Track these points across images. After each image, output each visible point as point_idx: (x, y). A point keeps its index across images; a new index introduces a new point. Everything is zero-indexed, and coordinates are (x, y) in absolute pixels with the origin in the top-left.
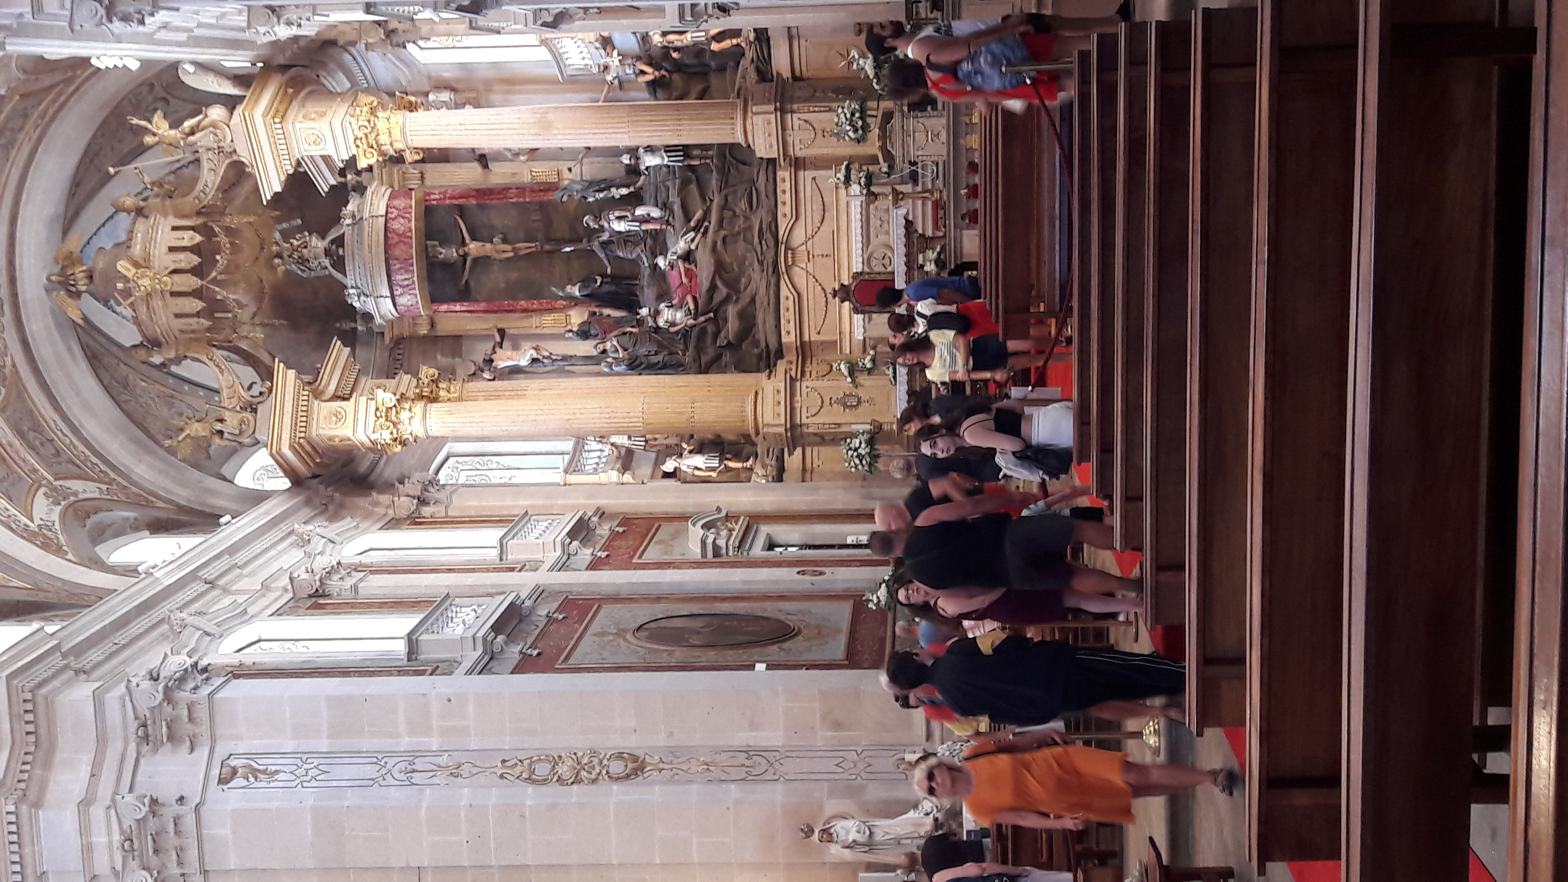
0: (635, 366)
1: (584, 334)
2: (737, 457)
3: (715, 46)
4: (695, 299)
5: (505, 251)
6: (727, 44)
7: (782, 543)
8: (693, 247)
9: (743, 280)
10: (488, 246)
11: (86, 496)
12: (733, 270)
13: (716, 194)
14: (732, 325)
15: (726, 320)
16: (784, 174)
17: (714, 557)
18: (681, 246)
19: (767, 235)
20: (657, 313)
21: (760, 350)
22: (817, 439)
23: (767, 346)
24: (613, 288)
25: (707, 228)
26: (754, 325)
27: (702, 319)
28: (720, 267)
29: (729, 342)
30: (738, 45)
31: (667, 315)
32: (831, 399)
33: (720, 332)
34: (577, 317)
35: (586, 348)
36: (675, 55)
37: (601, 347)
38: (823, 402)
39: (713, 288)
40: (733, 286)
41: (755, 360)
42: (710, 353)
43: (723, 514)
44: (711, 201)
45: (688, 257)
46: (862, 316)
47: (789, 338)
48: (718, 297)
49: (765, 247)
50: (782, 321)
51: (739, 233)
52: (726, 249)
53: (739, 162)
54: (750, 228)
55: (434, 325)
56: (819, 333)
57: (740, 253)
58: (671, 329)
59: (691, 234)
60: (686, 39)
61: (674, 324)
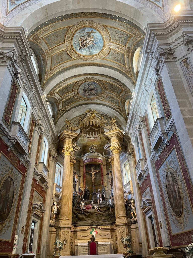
0: (74, 197)
1: (80, 190)
2: (56, 217)
3: (132, 213)
4: (86, 209)
5: (93, 178)
6: (133, 215)
7: (35, 225)
8: (95, 208)
9: (89, 219)
10: (94, 176)
11: (59, 106)
12: (91, 216)
13: (105, 213)
14: (81, 216)
15: (82, 215)
16: (109, 227)
17: (33, 207)
18: (95, 206)
19: (98, 223)
20: (83, 202)
21: (76, 222)
22: (57, 234)
23: (77, 224)
24: (87, 195)
25: (99, 211)
26: (81, 221)
27: (82, 210)
28: (92, 214)
29: (78, 216)
30: (133, 218)
31: (83, 204)
32: (66, 237)
33: (80, 214)
34: (82, 189)
35: (77, 190)
36: (129, 205)
37: (77, 192)
38: (65, 235)
39: (88, 212)
40: (88, 217)
41: (74, 221)
42: (76, 212)
43: (43, 211)
44: (104, 212)
45: (93, 208)
46: (87, 244)
47: (79, 228)
48: (86, 214)
49: (96, 223)
50: (81, 227)
51: (98, 218)
52: (95, 215)
53: (111, 218)
54: (99, 220)
55: (82, 166)
56: (79, 235)
57: (94, 218)
58: (80, 205)
59: (97, 208)
60: (133, 207)
61: (81, 205)
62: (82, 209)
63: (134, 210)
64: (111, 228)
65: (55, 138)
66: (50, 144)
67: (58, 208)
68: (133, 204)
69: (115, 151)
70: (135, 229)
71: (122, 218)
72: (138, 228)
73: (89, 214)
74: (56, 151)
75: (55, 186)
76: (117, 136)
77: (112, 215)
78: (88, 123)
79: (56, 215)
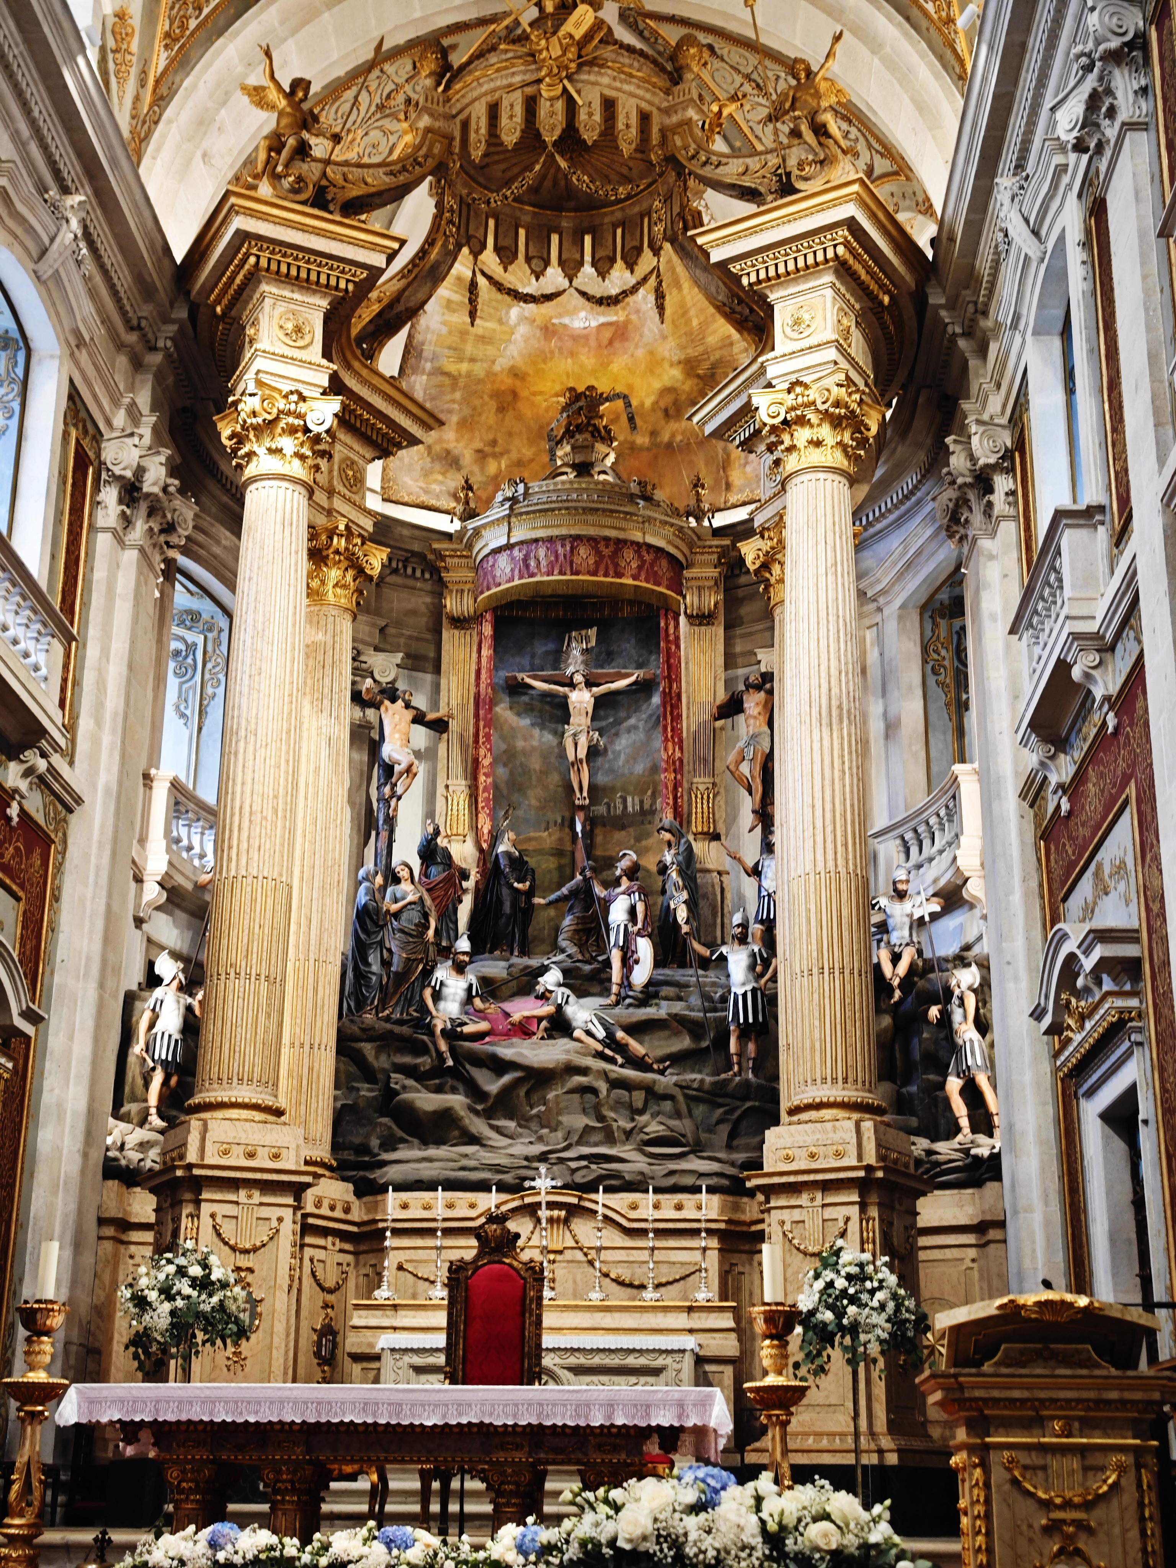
0: (366, 920)
1: (431, 853)
3: (954, 1084)
4: (482, 1035)
5: (576, 748)
6: (960, 1110)
8: (578, 1033)
9: (511, 1125)
10: (586, 722)
12: (532, 1108)
13: (677, 1079)
14: (426, 1100)
15: (439, 1090)
16: (708, 1209)
18: (581, 1014)
19: (596, 1169)
20: (460, 968)
21: (376, 1150)
22: (167, 1238)
23: (384, 1164)
24: (507, 908)
25: (612, 1061)
26: (425, 1142)
27: (443, 1046)
28: (539, 1079)
29: (396, 1093)
31: (455, 984)
32: (250, 1270)
33: (417, 1079)
34: (461, 848)
36: (934, 1012)
37: (404, 874)
38: (246, 1252)
39: (499, 1066)
41: (357, 1140)
42: (378, 1060)
43: (22, 1026)
44: (662, 1072)
45: (560, 1025)
48: (482, 1077)
49: (573, 1165)
50: (427, 1196)
51: (601, 1118)
52: (571, 1091)
53: (737, 1124)
54: (610, 1139)
55: (459, 622)
56: (400, 1268)
57: (564, 1119)
58: (428, 993)
59: (601, 1033)
60: (967, 1033)
61: (437, 996)
62: (443, 1031)
63: (975, 1058)
64: (727, 1222)
65: (146, 290)
66: (81, 343)
67: (189, 1009)
68: (971, 1001)
69: (802, 435)
70: (970, 1239)
71: (827, 1113)
72: (1001, 1224)
73: (506, 1079)
74: (155, 430)
75: (161, 795)
76: (843, 269)
77: (749, 1104)
78: (519, 110)
79: (174, 1080)
